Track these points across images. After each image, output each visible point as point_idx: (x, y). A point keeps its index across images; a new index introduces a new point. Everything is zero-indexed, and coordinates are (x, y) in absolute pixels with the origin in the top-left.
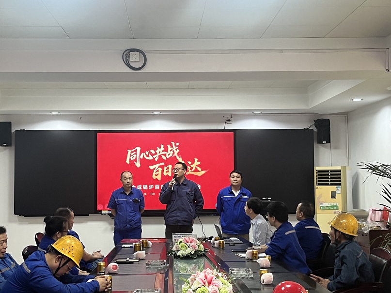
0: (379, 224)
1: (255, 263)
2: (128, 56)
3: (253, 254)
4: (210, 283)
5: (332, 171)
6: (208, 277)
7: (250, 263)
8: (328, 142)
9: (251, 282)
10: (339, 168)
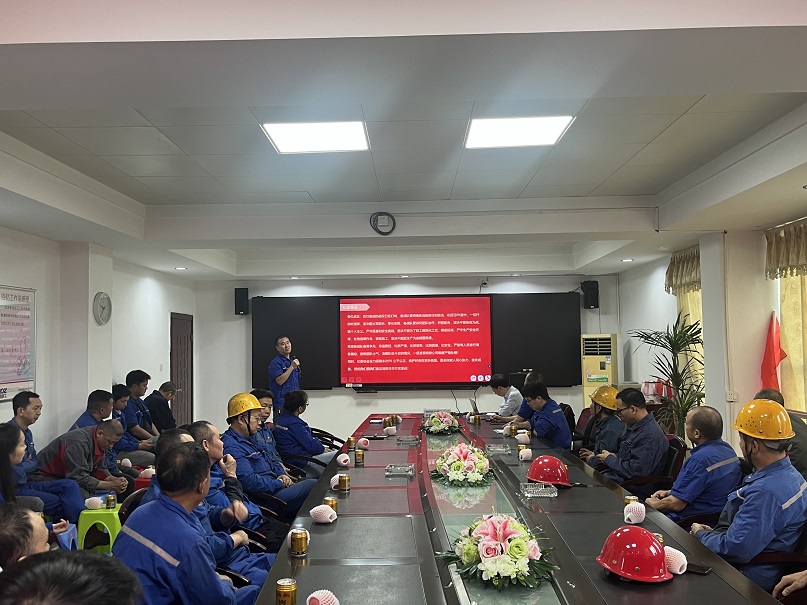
0: (652, 398)
1: (513, 440)
2: (376, 220)
3: (511, 429)
4: (465, 458)
5: (600, 339)
6: (464, 451)
7: (509, 439)
8: (597, 306)
9: (509, 458)
10: (609, 336)
